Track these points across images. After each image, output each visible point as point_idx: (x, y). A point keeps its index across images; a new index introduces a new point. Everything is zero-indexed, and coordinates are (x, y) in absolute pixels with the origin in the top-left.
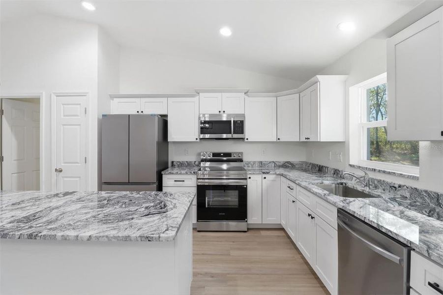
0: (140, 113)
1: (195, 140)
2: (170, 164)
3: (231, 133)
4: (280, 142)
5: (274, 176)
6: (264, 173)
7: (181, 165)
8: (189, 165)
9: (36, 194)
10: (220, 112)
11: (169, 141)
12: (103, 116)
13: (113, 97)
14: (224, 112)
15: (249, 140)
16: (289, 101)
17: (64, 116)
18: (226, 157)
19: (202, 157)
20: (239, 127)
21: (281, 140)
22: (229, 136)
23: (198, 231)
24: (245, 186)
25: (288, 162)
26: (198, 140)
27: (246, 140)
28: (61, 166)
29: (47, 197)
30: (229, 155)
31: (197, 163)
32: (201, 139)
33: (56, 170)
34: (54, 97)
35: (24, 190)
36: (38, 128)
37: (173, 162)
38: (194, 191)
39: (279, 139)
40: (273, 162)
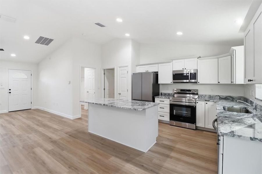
0: (147, 71)
1: (171, 83)
2: (160, 94)
3: (188, 79)
4: (219, 84)
5: (213, 103)
6: (206, 101)
7: (165, 94)
8: (169, 95)
9: (113, 99)
10: (183, 69)
11: (159, 83)
12: (133, 74)
13: (137, 66)
14: (185, 69)
15: (200, 83)
16: (225, 60)
17: (122, 74)
18: (188, 92)
19: (175, 92)
20: (194, 76)
21: (220, 83)
22: (187, 81)
23: (170, 125)
24: (195, 107)
25: (229, 96)
26: (172, 83)
27: (198, 83)
28: (121, 92)
29: (116, 100)
30: (190, 90)
31: (173, 94)
32: (174, 82)
33: (119, 94)
34: (118, 68)
35: (110, 98)
36: (114, 79)
37: (161, 93)
38: (169, 106)
39: (219, 82)
40: (218, 96)
